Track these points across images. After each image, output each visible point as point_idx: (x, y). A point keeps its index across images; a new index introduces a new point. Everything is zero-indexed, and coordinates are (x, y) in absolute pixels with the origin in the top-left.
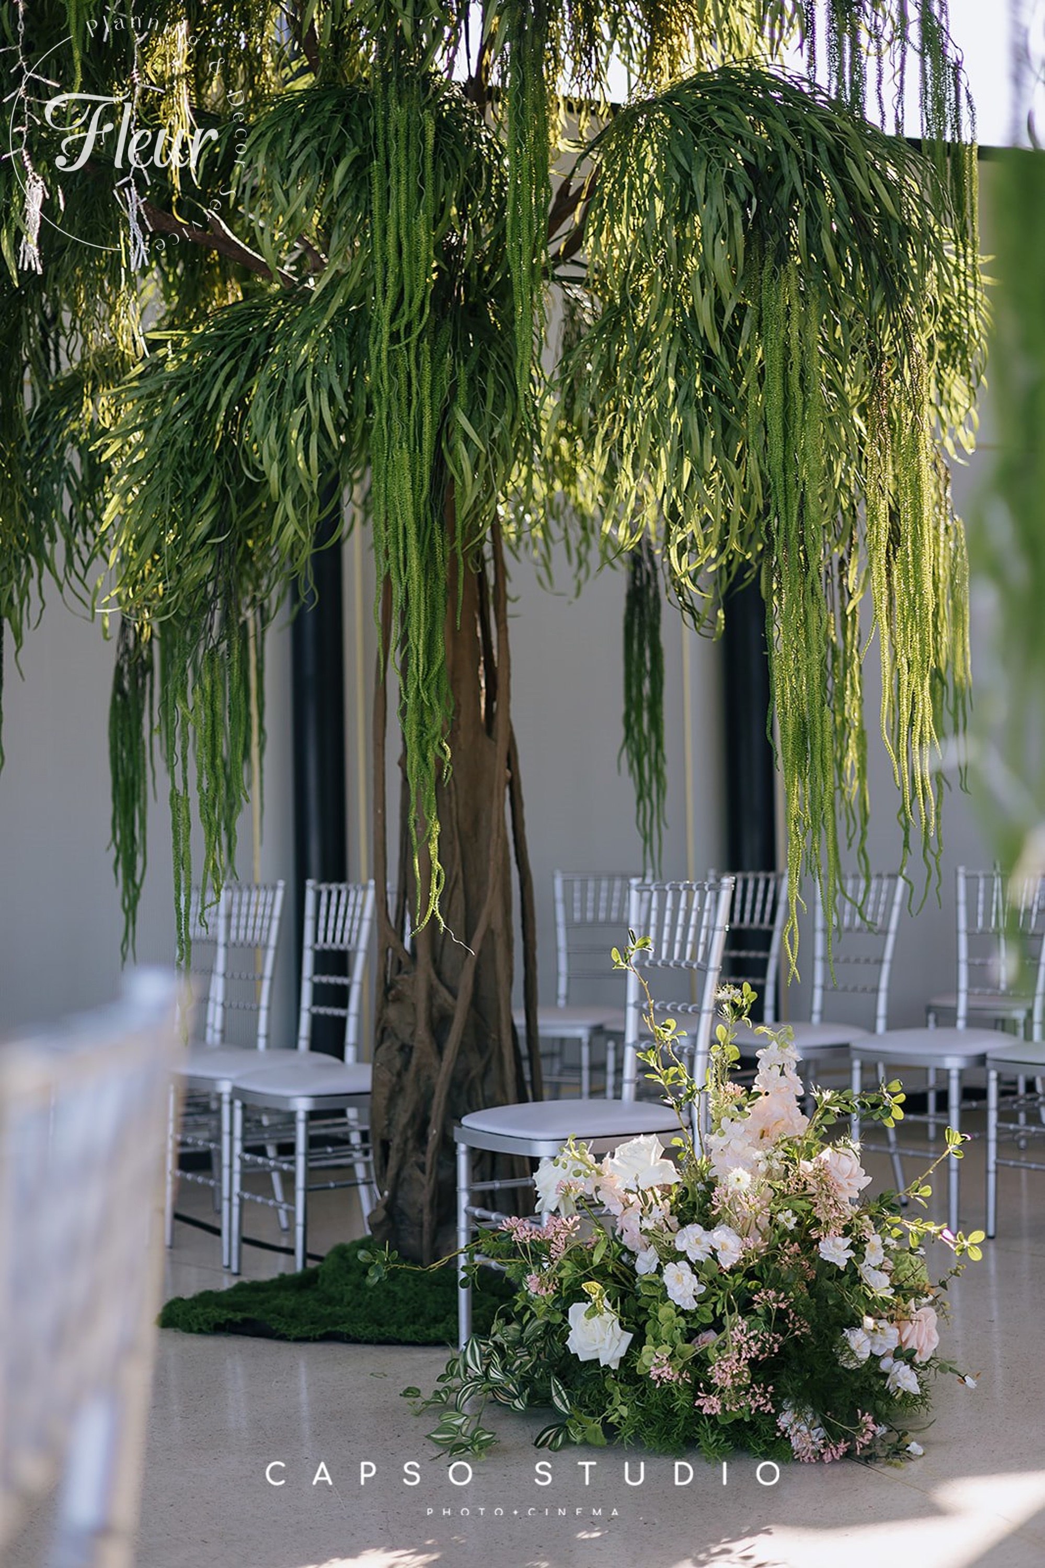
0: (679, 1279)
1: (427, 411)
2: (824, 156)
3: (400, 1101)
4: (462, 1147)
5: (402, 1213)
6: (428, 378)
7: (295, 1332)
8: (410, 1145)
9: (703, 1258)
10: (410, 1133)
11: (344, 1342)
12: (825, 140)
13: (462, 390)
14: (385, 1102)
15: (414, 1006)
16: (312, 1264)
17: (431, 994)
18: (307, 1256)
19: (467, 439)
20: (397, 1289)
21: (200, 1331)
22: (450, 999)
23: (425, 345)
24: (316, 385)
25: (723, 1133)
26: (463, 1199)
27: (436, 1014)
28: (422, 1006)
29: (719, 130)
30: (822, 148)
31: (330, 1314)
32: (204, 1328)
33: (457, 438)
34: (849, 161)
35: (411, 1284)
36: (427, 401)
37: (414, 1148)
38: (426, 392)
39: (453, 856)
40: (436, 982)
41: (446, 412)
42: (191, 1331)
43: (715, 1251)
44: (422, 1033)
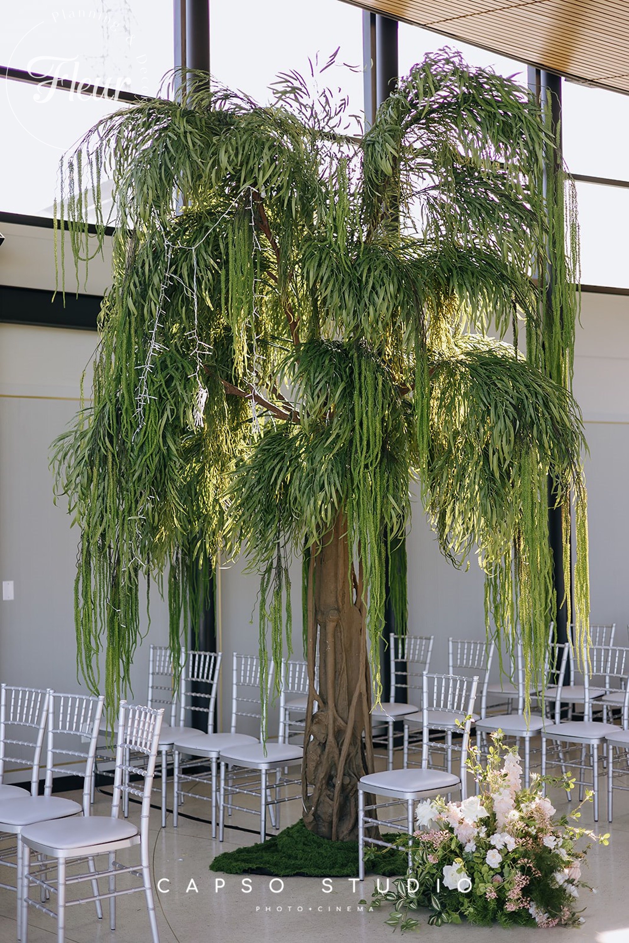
0: (494, 856)
1: (378, 497)
2: (541, 401)
3: (320, 768)
4: (361, 792)
5: (319, 816)
6: (379, 483)
7: (282, 873)
8: (324, 787)
9: (502, 847)
10: (324, 782)
11: (304, 876)
12: (541, 395)
13: (391, 487)
14: (313, 769)
15: (327, 727)
16: (268, 838)
17: (335, 720)
18: (266, 835)
19: (394, 508)
20: (323, 851)
21: (237, 873)
22: (343, 723)
23: (378, 470)
24: (329, 483)
25: (500, 794)
26: (361, 814)
27: (336, 730)
28: (331, 727)
29: (498, 388)
30: (540, 398)
31: (293, 864)
32: (238, 872)
33: (390, 507)
34: (550, 403)
35: (329, 849)
36: (379, 493)
37: (325, 789)
38: (378, 489)
39: (342, 659)
40: (336, 716)
41: (385, 497)
42: (231, 873)
43: (506, 844)
44: (331, 738)
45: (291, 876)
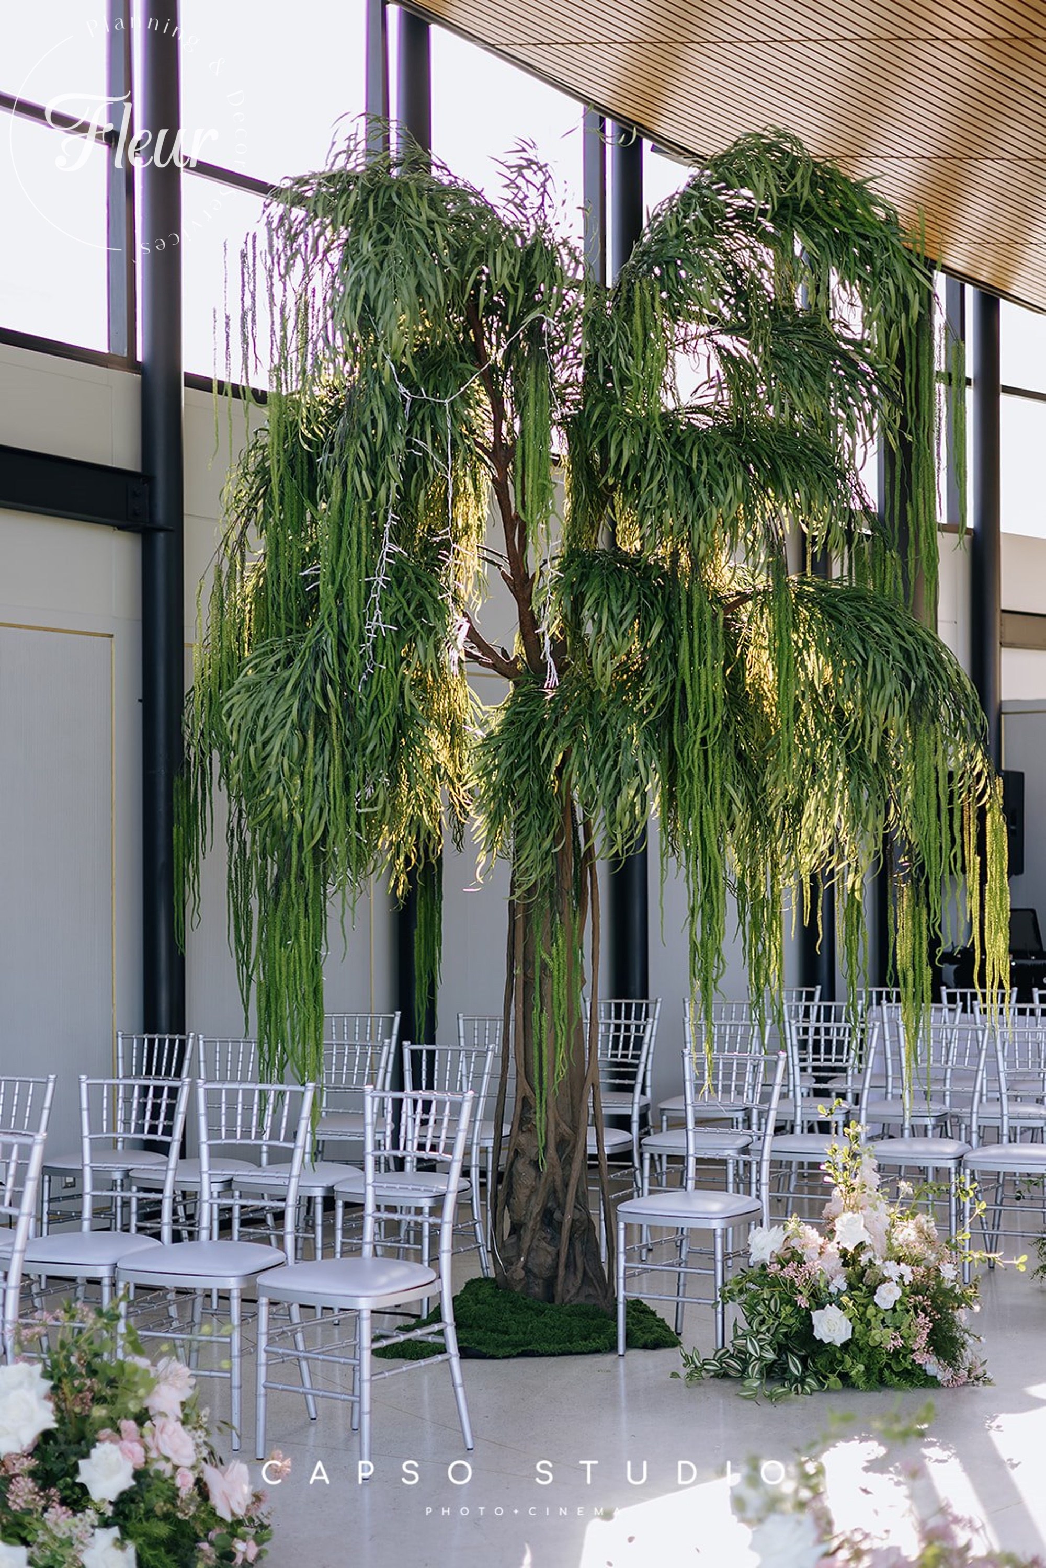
0: (891, 1292)
9: (898, 1280)
10: (538, 1218)
14: (525, 1199)
17: (556, 1126)
22: (567, 1129)
27: (558, 1139)
28: (552, 1136)
40: (558, 1118)
43: (902, 1275)
44: (552, 1152)
45: (514, 1357)
